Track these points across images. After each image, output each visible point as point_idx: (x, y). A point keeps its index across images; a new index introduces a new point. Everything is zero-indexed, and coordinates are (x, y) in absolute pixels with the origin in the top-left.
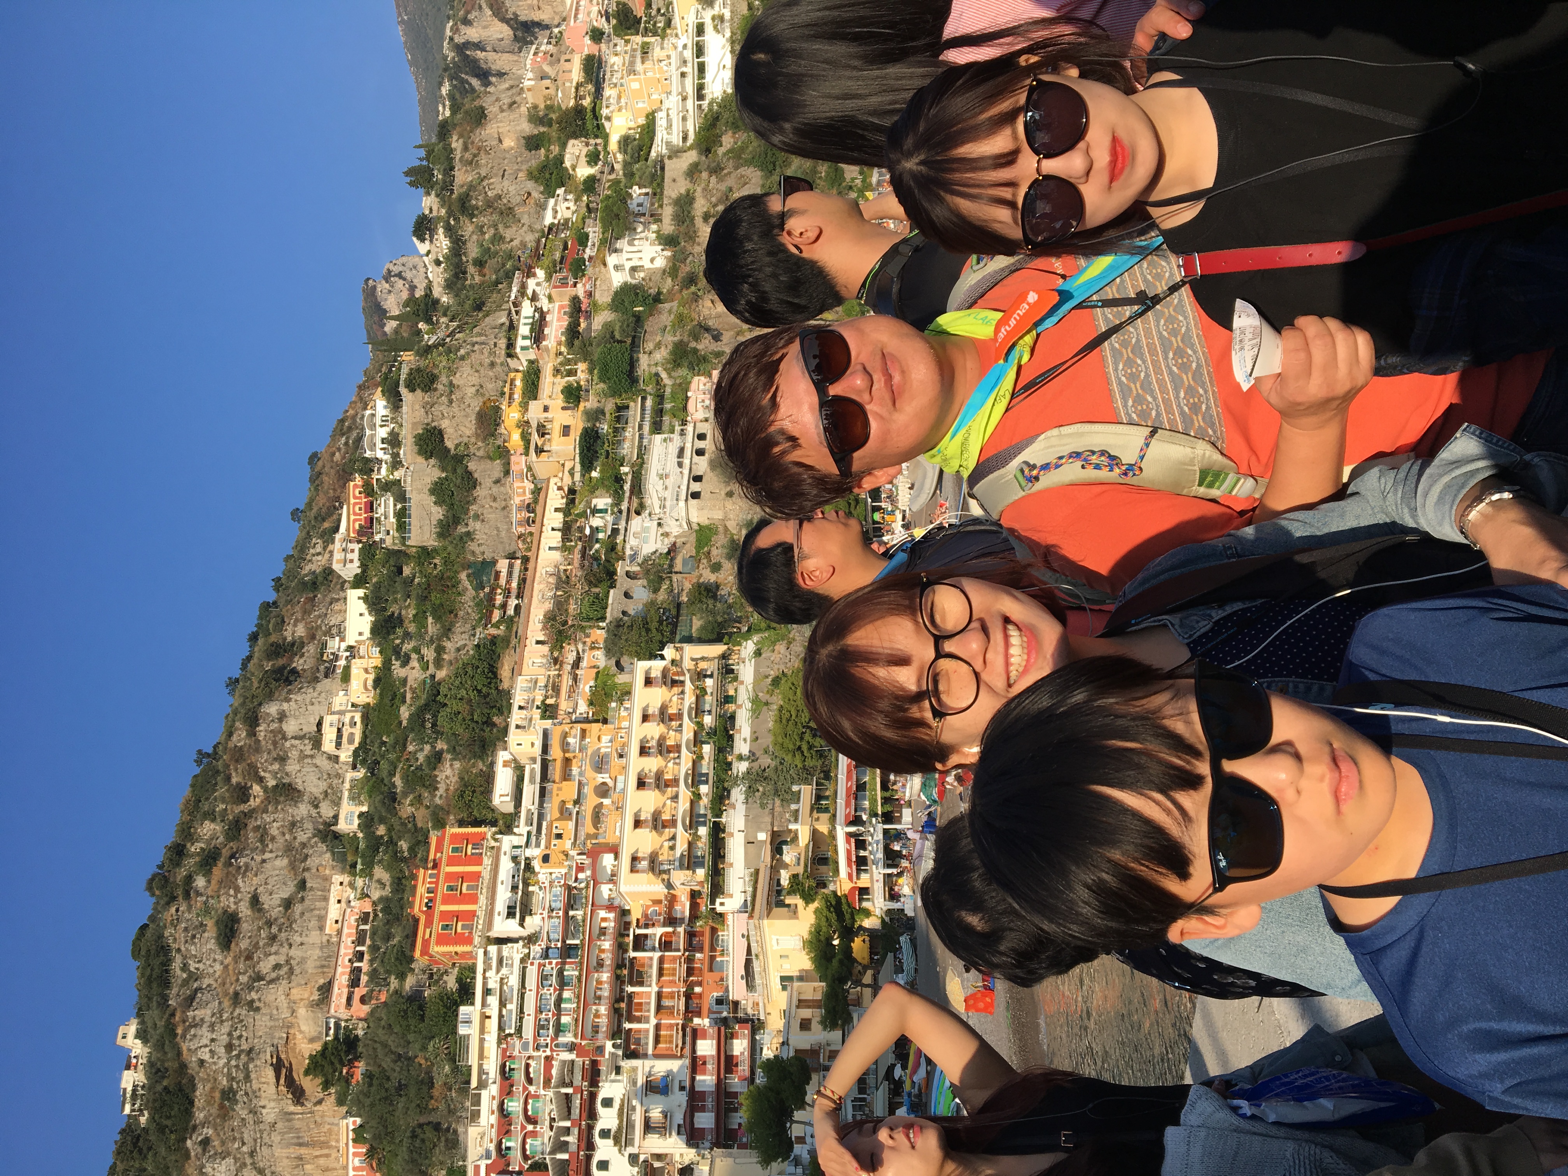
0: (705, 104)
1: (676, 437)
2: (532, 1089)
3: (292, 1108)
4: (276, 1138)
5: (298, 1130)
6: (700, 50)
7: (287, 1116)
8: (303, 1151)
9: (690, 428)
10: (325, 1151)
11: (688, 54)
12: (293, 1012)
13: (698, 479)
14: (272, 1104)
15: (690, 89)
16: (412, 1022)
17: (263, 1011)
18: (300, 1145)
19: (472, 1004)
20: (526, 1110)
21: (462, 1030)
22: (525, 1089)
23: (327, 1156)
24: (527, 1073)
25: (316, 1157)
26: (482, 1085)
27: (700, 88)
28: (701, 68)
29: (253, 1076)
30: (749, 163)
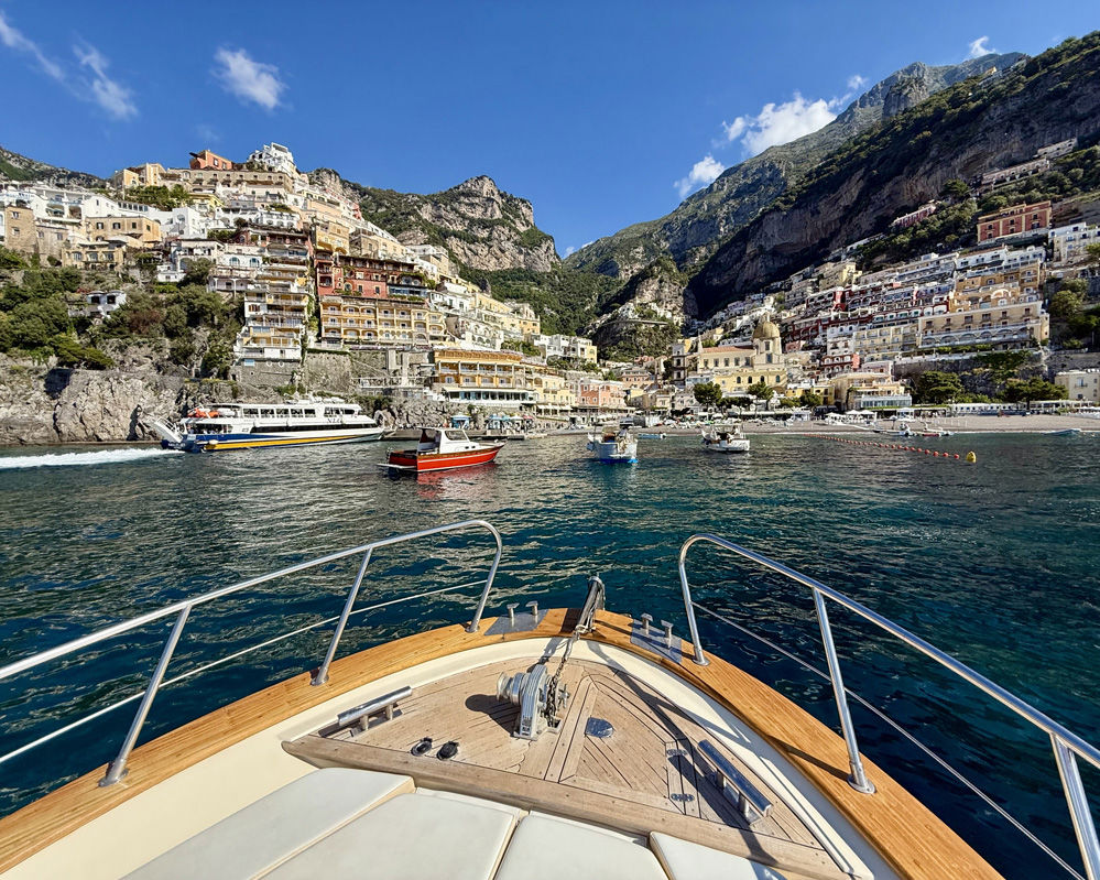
7: (954, 170)
12: (1006, 149)
17: (1007, 134)
19: (939, 256)
20: (867, 298)
21: (924, 257)
22: (874, 296)
24: (879, 295)
29: (973, 147)
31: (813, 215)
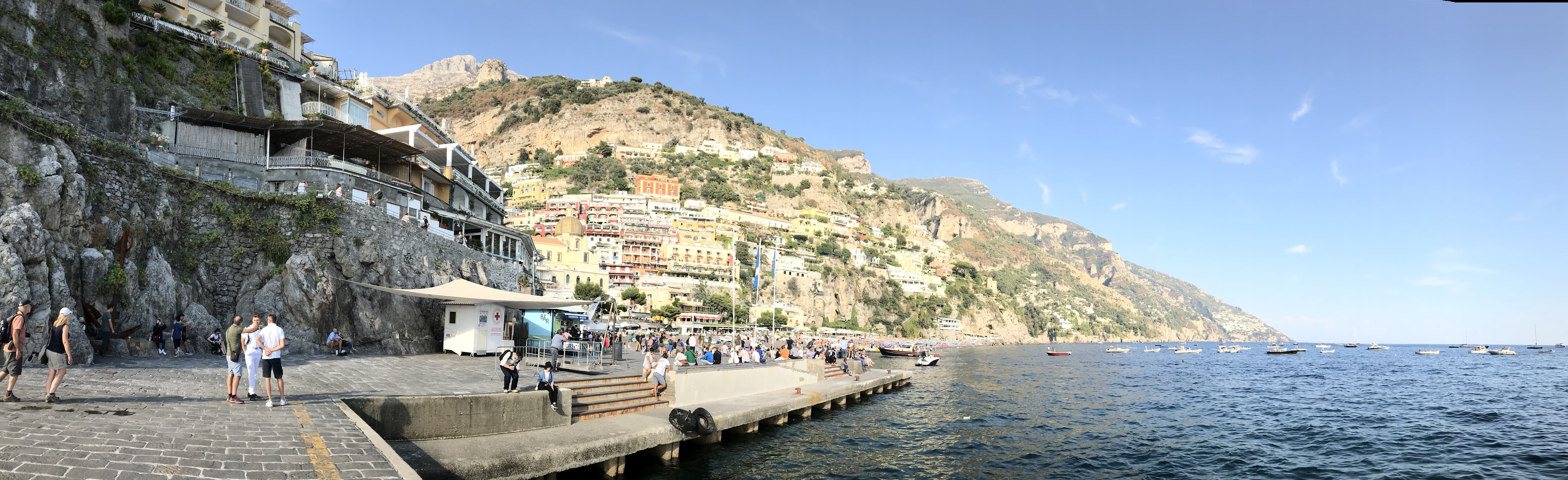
0: (901, 283)
1: (803, 267)
3: (585, 135)
4: (577, 130)
6: (916, 283)
7: (583, 133)
9: (806, 272)
11: (916, 280)
12: (617, 133)
13: (790, 273)
14: (587, 128)
15: (905, 279)
16: (618, 174)
17: (617, 124)
18: (575, 138)
19: (625, 194)
21: (618, 191)
27: (906, 282)
28: (911, 283)
29: (598, 122)
30: (883, 296)
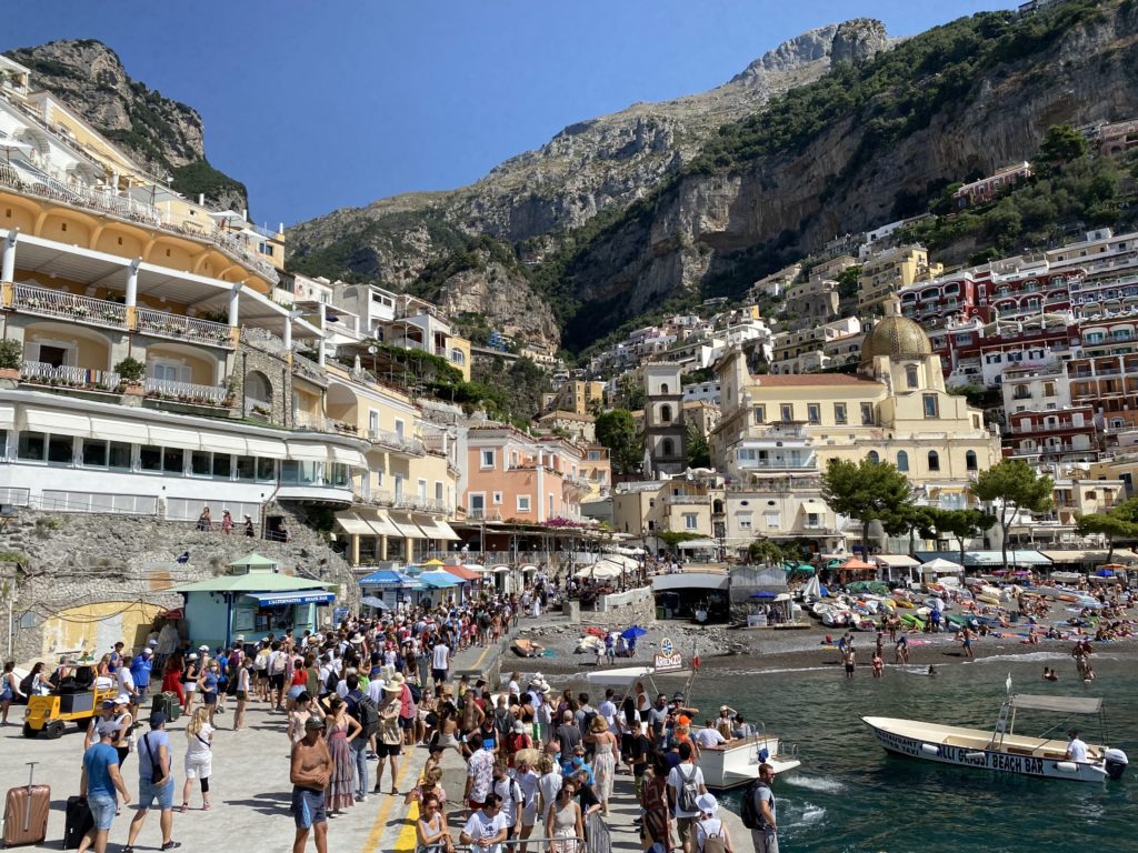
2: (1045, 299)
3: (1031, 123)
4: (1010, 119)
5: (1016, 133)
7: (1026, 122)
8: (1003, 141)
10: (1004, 155)
12: (1105, 99)
14: (1033, 109)
17: (1102, 77)
18: (1007, 138)
19: (1114, 235)
20: (1030, 297)
21: (1090, 234)
22: (1044, 294)
23: (1002, 158)
24: (1057, 293)
25: (1000, 151)
26: (1050, 259)
29: (1052, 88)
31: (765, 189)
